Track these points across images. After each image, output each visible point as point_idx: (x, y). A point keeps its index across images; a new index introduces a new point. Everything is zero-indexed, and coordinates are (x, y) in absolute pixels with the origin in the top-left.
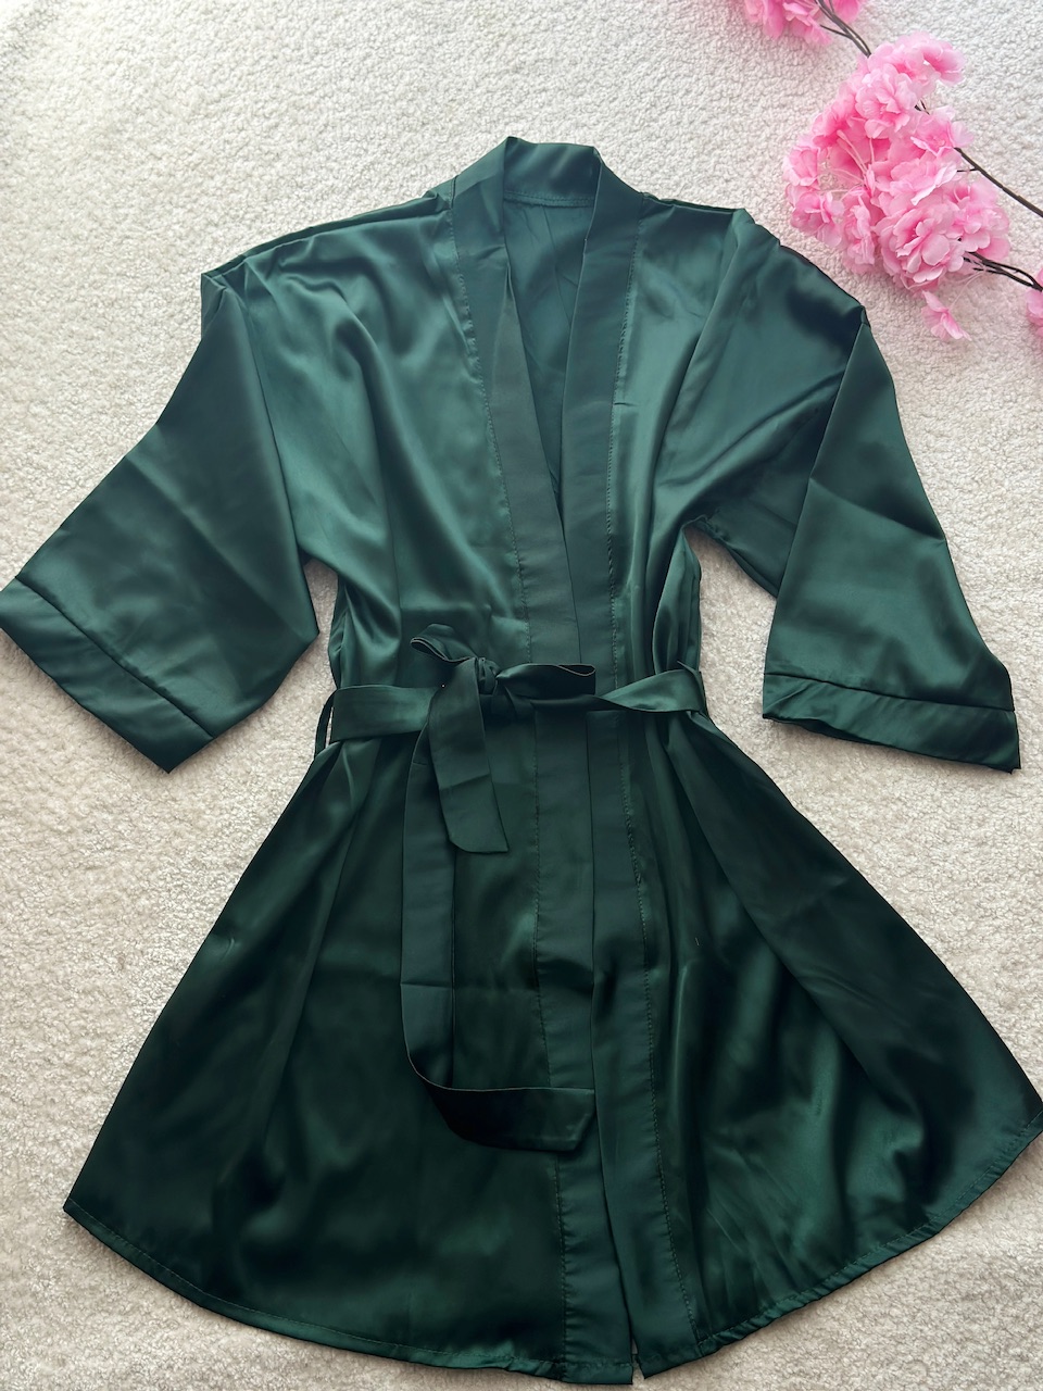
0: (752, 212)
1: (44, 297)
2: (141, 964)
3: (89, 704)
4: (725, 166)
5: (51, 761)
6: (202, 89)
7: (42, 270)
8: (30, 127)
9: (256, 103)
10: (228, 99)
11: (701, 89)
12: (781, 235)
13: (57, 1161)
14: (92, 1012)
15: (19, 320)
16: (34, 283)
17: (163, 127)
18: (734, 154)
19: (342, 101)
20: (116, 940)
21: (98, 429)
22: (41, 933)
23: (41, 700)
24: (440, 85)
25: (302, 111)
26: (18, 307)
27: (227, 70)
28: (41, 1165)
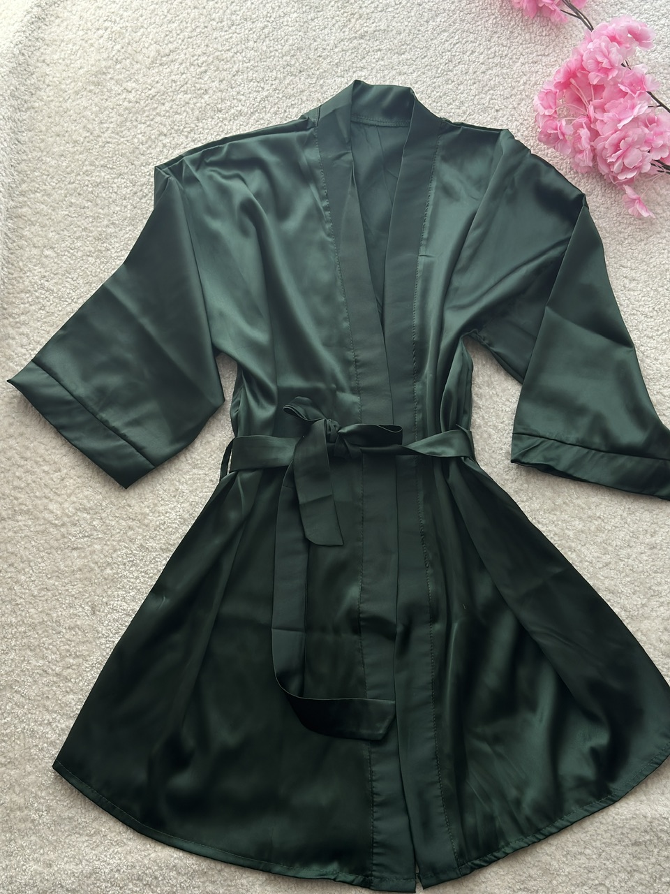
0: (513, 131)
1: (54, 180)
2: (106, 611)
3: (76, 443)
4: (496, 101)
5: (52, 479)
6: (158, 47)
7: (53, 163)
8: (48, 70)
9: (193, 56)
10: (175, 54)
11: (482, 50)
12: (532, 147)
13: (49, 736)
14: (74, 641)
15: (38, 194)
16: (48, 171)
17: (133, 71)
18: (502, 93)
19: (249, 56)
20: (90, 595)
21: (87, 266)
22: (42, 589)
23: (46, 440)
24: (312, 46)
25: (222, 62)
26: (37, 186)
27: (175, 35)
28: (39, 738)
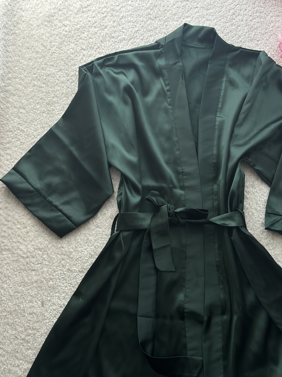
0: (266, 52)
1: (26, 72)
2: (49, 305)
3: (35, 213)
4: (257, 36)
5: (22, 232)
6: (81, 3)
7: (25, 63)
8: (23, 14)
9: (99, 8)
10: (90, 7)
11: (250, 9)
12: (276, 60)
13: (18, 373)
14: (32, 321)
15: (17, 80)
16: (22, 67)
17: (68, 15)
18: (260, 32)
19: (128, 9)
20: (41, 296)
21: (42, 118)
22: (16, 292)
23: (19, 211)
24: (161, 5)
25: (115, 12)
26: (17, 75)
28: (13, 374)
